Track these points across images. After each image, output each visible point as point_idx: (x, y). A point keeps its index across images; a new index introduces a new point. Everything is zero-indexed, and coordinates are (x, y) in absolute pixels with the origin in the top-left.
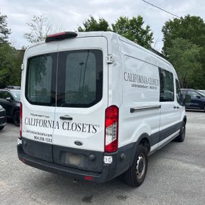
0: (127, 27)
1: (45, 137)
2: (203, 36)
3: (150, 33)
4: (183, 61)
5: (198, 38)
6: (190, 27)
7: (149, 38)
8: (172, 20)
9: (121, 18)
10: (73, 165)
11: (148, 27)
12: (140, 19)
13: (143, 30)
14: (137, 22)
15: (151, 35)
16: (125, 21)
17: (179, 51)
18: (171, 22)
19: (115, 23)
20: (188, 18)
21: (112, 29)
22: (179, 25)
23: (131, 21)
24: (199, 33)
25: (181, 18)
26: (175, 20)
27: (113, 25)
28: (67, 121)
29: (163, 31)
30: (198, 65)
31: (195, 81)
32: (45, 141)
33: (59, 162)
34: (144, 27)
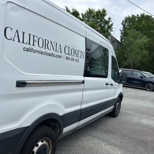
0: (93, 17)
2: (152, 31)
3: (111, 23)
4: (134, 48)
5: (149, 32)
6: (144, 22)
7: (110, 27)
8: (131, 16)
9: (89, 9)
11: (110, 19)
12: (104, 11)
13: (105, 20)
14: (102, 14)
15: (112, 25)
16: (92, 12)
17: (132, 39)
18: (129, 17)
19: (84, 13)
20: (143, 16)
21: (81, 17)
22: (135, 21)
23: (97, 12)
24: (149, 28)
25: (138, 15)
26: (133, 16)
27: (82, 14)
29: (122, 24)
30: (145, 52)
31: (142, 64)
34: (106, 18)
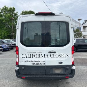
1: (40, 63)
3: (18, 15)
9: (5, 7)
10: (57, 73)
14: (13, 10)
19: (2, 8)
20: (31, 11)
26: (26, 11)
28: (53, 53)
32: (40, 65)
33: (49, 74)
